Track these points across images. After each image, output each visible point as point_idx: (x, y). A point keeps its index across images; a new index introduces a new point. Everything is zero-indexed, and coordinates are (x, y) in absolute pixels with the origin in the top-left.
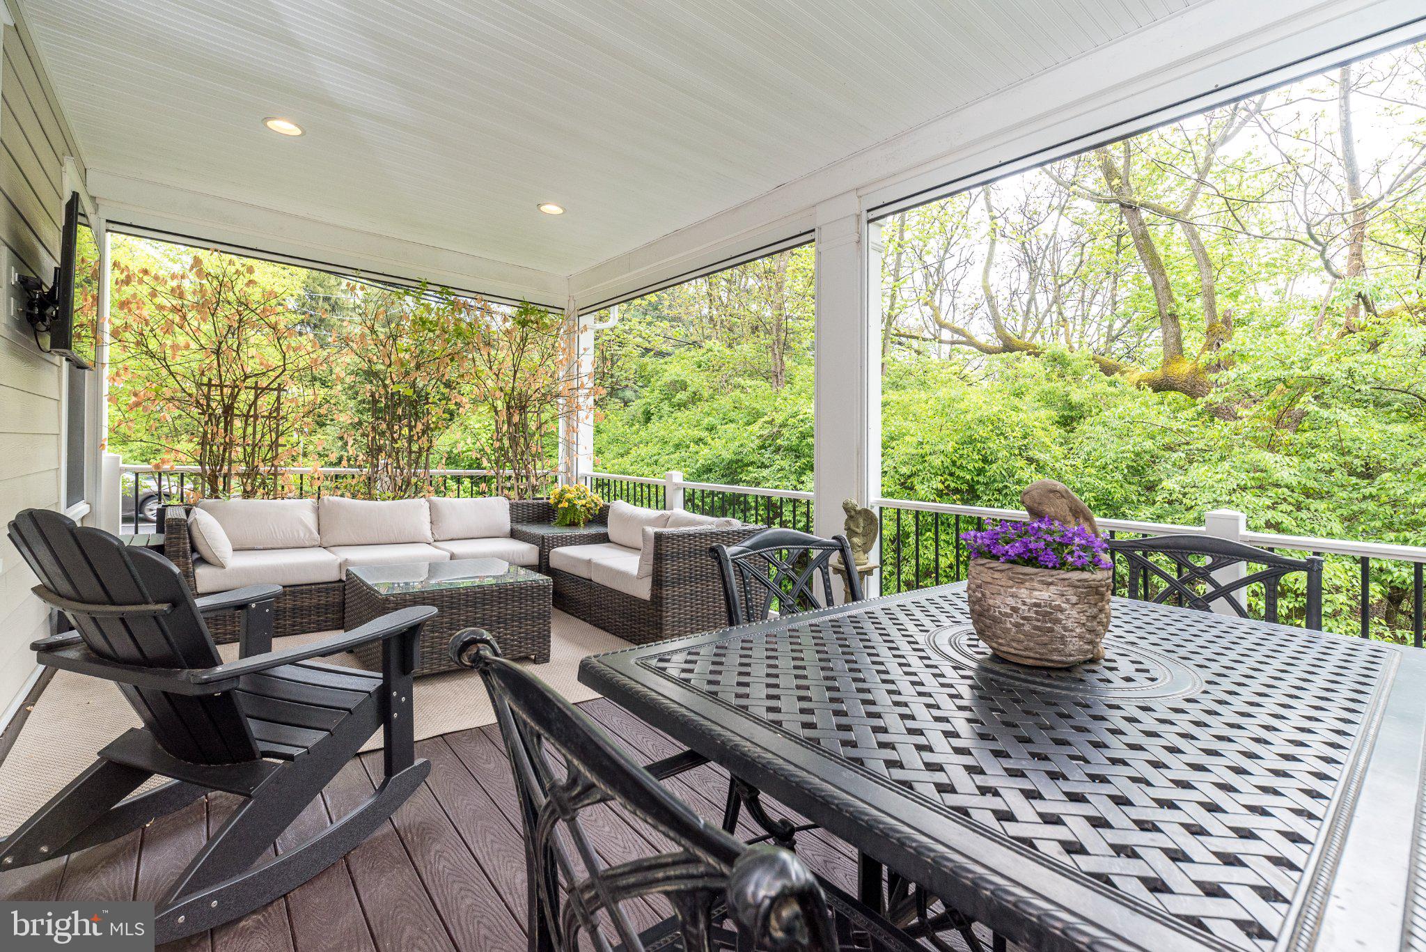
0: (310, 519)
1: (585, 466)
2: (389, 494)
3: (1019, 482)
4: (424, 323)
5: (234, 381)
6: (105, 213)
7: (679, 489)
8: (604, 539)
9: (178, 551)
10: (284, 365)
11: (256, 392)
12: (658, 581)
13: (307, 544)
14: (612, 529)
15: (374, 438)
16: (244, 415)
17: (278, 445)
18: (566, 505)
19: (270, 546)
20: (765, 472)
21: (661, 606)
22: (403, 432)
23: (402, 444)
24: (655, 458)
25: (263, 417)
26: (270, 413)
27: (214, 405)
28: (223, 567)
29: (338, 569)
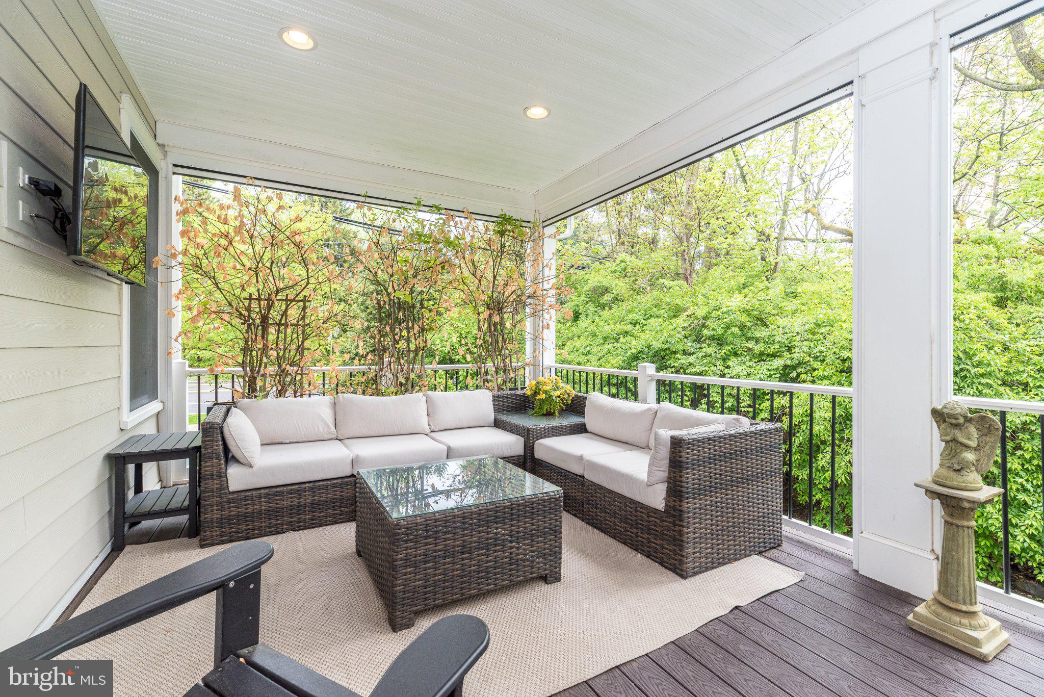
0: (327, 414)
1: (549, 359)
2: (392, 389)
3: (979, 364)
4: (420, 236)
5: (269, 295)
6: (173, 158)
7: (652, 380)
8: (581, 429)
9: (212, 453)
10: (308, 278)
11: (286, 303)
12: (675, 491)
13: (326, 437)
14: (590, 420)
15: (379, 340)
16: (277, 324)
17: (304, 349)
18: (544, 396)
19: (295, 440)
20: (691, 359)
21: (681, 521)
22: (403, 334)
23: (402, 345)
24: (588, 348)
25: (291, 325)
26: (298, 322)
27: (253, 315)
28: (251, 466)
29: (350, 465)
